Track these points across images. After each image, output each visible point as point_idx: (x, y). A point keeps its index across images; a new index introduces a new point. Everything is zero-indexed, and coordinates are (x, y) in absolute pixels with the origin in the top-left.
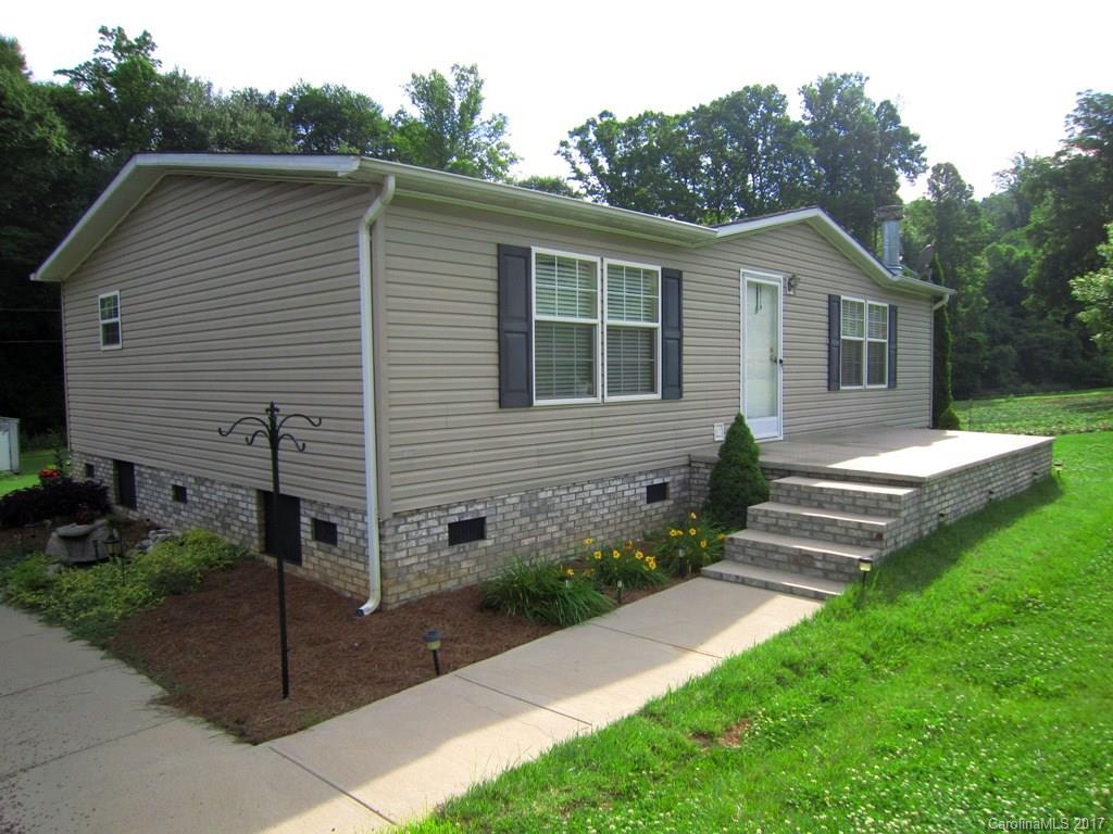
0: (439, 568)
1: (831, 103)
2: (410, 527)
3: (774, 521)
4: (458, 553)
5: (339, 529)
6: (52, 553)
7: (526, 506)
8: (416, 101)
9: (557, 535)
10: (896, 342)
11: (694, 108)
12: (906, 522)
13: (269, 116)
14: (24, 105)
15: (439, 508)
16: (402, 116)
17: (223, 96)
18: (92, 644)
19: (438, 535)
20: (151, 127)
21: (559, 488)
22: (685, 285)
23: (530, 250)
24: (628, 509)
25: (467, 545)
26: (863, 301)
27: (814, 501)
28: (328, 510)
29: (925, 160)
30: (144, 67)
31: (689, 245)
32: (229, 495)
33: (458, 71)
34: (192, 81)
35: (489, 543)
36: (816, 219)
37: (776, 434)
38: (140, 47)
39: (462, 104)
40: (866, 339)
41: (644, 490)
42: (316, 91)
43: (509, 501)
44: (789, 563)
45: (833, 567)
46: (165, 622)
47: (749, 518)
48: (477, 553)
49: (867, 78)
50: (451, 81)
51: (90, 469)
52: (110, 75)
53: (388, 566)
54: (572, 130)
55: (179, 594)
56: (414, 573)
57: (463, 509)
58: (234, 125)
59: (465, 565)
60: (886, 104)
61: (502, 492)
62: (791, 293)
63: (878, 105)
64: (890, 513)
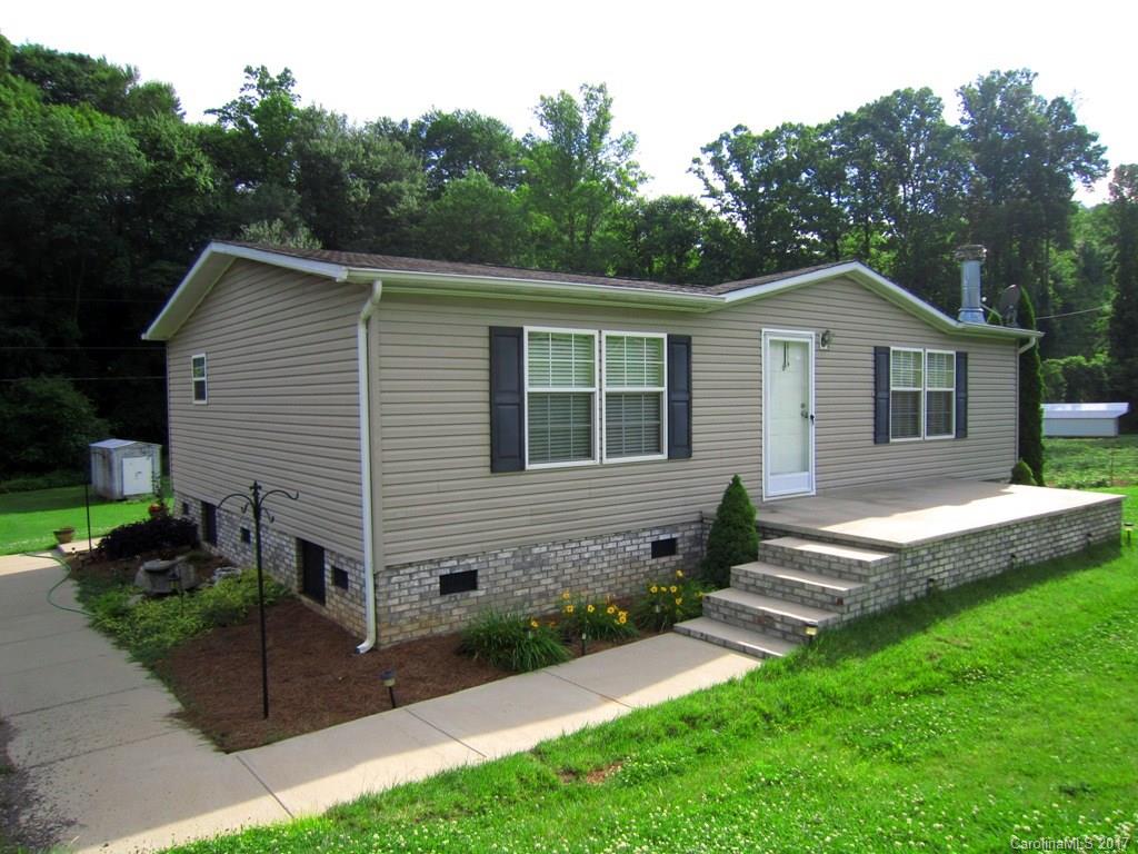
0: (430, 614)
1: (994, 104)
2: (403, 578)
3: (752, 581)
4: (449, 601)
5: (350, 577)
6: (140, 585)
7: (519, 560)
8: (545, 123)
9: (552, 587)
10: (966, 390)
11: (838, 116)
12: (877, 587)
13: (400, 144)
14: (176, 147)
15: (431, 561)
16: (529, 139)
17: (357, 128)
18: (144, 666)
19: (430, 585)
20: (289, 161)
21: (554, 543)
22: (694, 349)
23: (522, 329)
24: (630, 563)
25: (459, 595)
26: (921, 350)
27: (796, 563)
28: (342, 560)
29: (1106, 162)
30: (283, 103)
31: (700, 310)
32: (278, 541)
33: (587, 91)
34: (328, 114)
35: (481, 593)
36: (854, 272)
37: (806, 489)
38: (281, 84)
39: (591, 124)
40: (924, 389)
41: (649, 546)
42: (447, 116)
43: (501, 556)
44: (754, 623)
45: (789, 629)
46: (203, 650)
47: (733, 578)
48: (468, 602)
49: (1036, 74)
50: (580, 100)
51: (186, 508)
52: (254, 111)
53: (381, 612)
54: (705, 146)
55: (224, 626)
56: (406, 618)
57: (454, 563)
58: (366, 155)
59: (456, 612)
60: (1060, 101)
61: (494, 548)
62: (826, 348)
63: (1049, 103)
64: (861, 578)
